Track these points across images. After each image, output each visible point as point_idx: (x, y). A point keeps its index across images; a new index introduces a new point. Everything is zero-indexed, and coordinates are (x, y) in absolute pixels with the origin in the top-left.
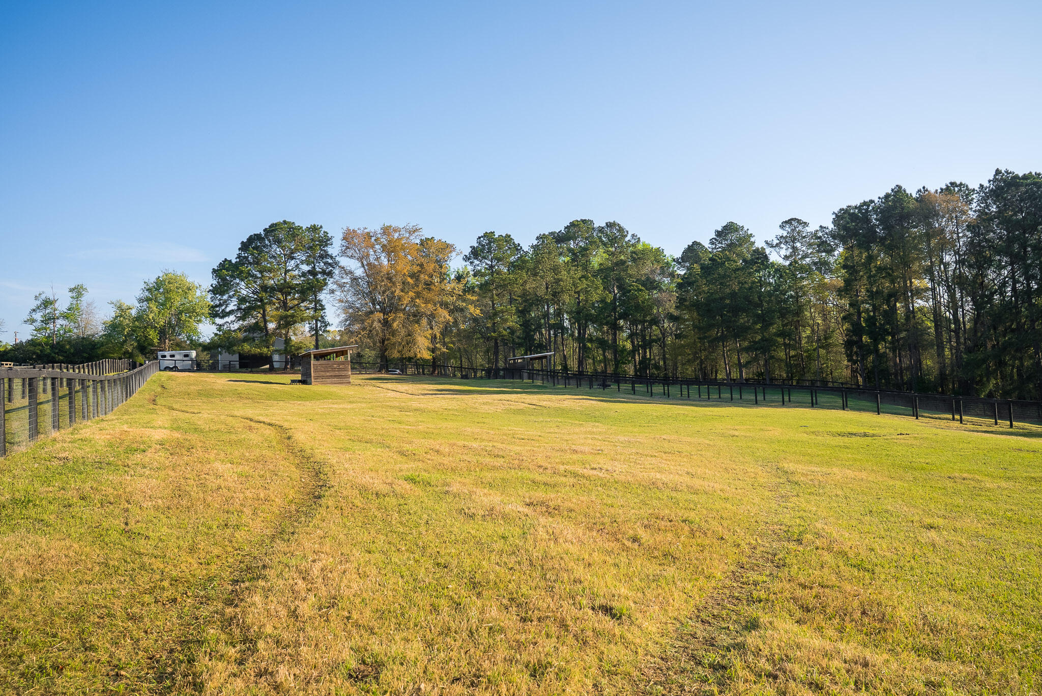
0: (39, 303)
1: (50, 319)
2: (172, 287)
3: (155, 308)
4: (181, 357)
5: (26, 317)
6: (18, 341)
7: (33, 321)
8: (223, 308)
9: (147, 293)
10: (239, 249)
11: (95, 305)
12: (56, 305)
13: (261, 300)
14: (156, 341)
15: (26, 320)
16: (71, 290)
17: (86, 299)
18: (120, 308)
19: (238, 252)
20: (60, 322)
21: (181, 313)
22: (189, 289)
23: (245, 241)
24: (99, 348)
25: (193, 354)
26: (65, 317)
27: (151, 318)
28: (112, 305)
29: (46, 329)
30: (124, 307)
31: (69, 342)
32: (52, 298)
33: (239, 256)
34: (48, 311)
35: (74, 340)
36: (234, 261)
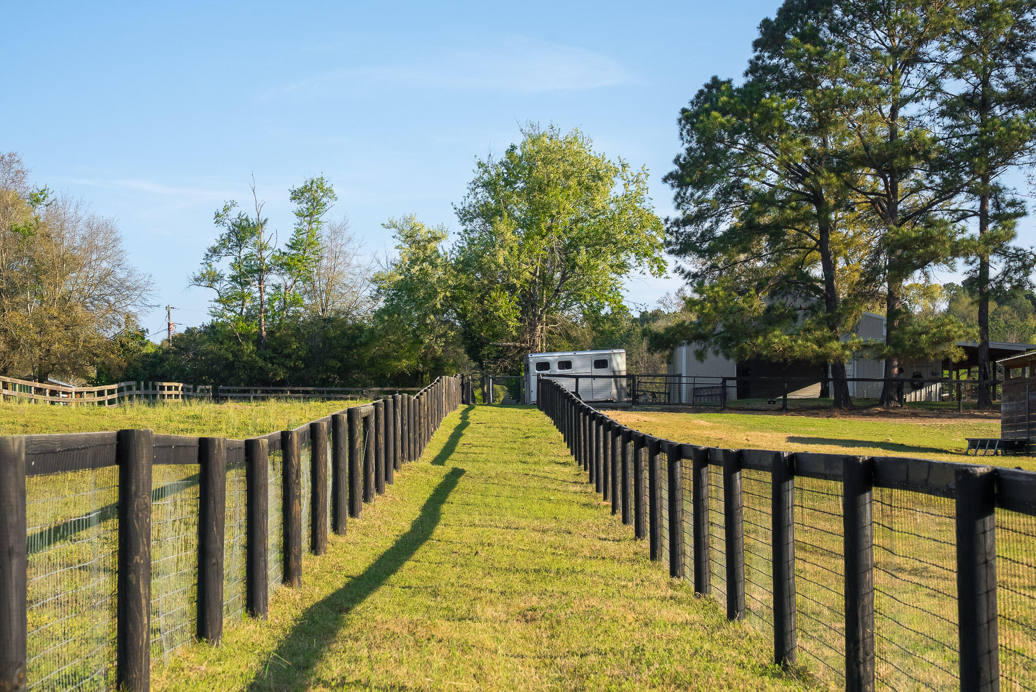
0: (225, 230)
1: (251, 272)
2: (554, 172)
3: (508, 235)
4: (589, 370)
5: (198, 269)
6: (181, 330)
7: (212, 279)
8: (707, 225)
9: (482, 193)
10: (756, 44)
11: (348, 233)
12: (265, 237)
13: (816, 198)
14: (513, 323)
15: (198, 274)
16: (297, 196)
17: (330, 216)
18: (411, 237)
19: (752, 56)
20: (273, 278)
21: (573, 245)
22: (597, 177)
23: (773, 17)
24: (365, 344)
25: (620, 361)
26: (285, 265)
27: (501, 260)
28: (393, 231)
29: (242, 298)
30: (422, 235)
31: (297, 332)
32: (253, 218)
33: (754, 68)
34: (245, 251)
35: (306, 325)
36: (739, 82)
